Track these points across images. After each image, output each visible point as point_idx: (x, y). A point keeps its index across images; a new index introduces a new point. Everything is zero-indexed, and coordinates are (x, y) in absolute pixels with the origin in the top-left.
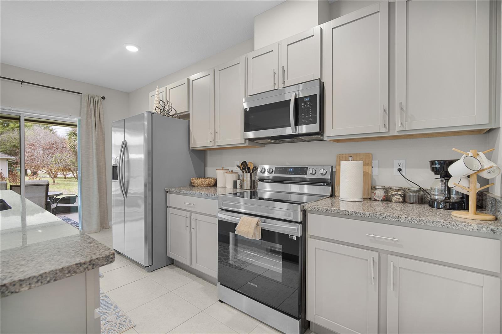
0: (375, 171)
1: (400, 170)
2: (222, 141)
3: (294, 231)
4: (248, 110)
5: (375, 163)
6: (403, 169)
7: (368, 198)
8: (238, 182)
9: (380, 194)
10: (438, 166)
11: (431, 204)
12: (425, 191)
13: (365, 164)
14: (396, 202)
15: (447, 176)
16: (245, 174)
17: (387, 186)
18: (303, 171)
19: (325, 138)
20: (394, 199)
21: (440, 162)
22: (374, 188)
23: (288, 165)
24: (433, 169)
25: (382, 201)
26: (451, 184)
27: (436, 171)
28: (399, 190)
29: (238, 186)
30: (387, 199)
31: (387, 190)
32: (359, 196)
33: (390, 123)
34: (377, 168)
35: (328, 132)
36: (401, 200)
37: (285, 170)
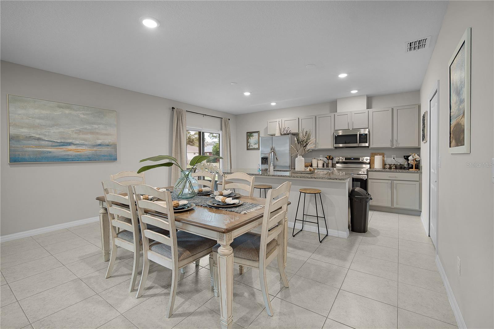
0: (385, 159)
1: (394, 158)
3: (365, 177)
4: (337, 136)
5: (385, 156)
6: (395, 158)
7: (384, 168)
8: (325, 164)
9: (388, 166)
10: (406, 157)
11: (404, 168)
12: (402, 165)
13: (383, 157)
14: (393, 169)
15: (408, 160)
16: (329, 161)
17: (390, 164)
18: (359, 159)
19: (370, 148)
20: (392, 168)
21: (406, 156)
22: (386, 164)
23: (349, 157)
24: (404, 158)
25: (389, 168)
26: (409, 162)
27: (405, 159)
28: (394, 165)
29: (325, 166)
30: (390, 168)
31: (390, 165)
32: (381, 167)
33: (392, 144)
34: (386, 158)
35: (371, 146)
36: (395, 168)
37: (350, 159)
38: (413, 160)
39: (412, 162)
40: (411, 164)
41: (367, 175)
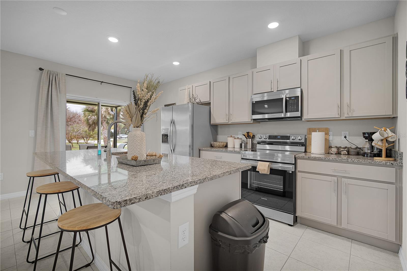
0: (331, 138)
1: (345, 137)
2: (235, 120)
3: (290, 168)
4: (254, 102)
5: (331, 133)
6: (347, 137)
7: (328, 152)
8: (243, 144)
9: (334, 150)
10: (367, 135)
11: (364, 155)
12: (360, 148)
13: (326, 134)
14: (343, 155)
15: (372, 140)
16: (248, 139)
17: (338, 146)
18: (288, 138)
19: (303, 120)
20: (342, 153)
21: (368, 133)
22: (330, 147)
23: (275, 134)
24: (364, 137)
25: (335, 154)
26: (373, 144)
27: (366, 138)
28: (346, 148)
29: (243, 147)
30: (339, 153)
31: (338, 148)
32: (323, 151)
33: (341, 113)
34: (332, 137)
35: (305, 117)
36: (347, 153)
37: (275, 137)
38: (382, 140)
39: (380, 143)
40: (377, 148)
41: (295, 164)
